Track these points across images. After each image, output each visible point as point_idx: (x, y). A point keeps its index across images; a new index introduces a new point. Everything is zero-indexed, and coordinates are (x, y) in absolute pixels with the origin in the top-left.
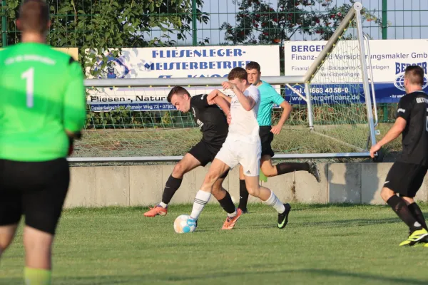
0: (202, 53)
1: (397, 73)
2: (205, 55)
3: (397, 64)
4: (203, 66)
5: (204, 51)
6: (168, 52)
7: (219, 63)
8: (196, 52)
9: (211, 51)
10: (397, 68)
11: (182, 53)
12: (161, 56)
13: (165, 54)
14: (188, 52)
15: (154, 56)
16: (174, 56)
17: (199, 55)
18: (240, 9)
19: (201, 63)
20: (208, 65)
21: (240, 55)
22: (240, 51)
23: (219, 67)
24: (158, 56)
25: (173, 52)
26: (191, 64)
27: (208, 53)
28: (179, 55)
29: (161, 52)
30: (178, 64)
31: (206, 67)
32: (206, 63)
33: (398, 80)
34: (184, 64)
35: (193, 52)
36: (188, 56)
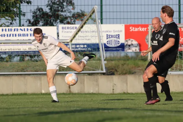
0: (23, 30)
1: (107, 39)
2: (24, 30)
3: (107, 35)
4: (24, 35)
5: (24, 29)
6: (9, 29)
7: (31, 34)
8: (21, 29)
9: (27, 29)
10: (107, 37)
11: (15, 29)
12: (6, 31)
13: (7, 30)
14: (17, 29)
15: (3, 31)
16: (11, 31)
17: (22, 30)
18: (33, 14)
19: (23, 34)
20: (26, 35)
23: (31, 36)
24: (4, 31)
25: (11, 29)
26: (19, 34)
27: (26, 30)
28: (13, 30)
29: (6, 29)
30: (13, 35)
31: (25, 36)
32: (25, 34)
33: (108, 42)
34: (15, 35)
35: (19, 29)
36: (17, 31)
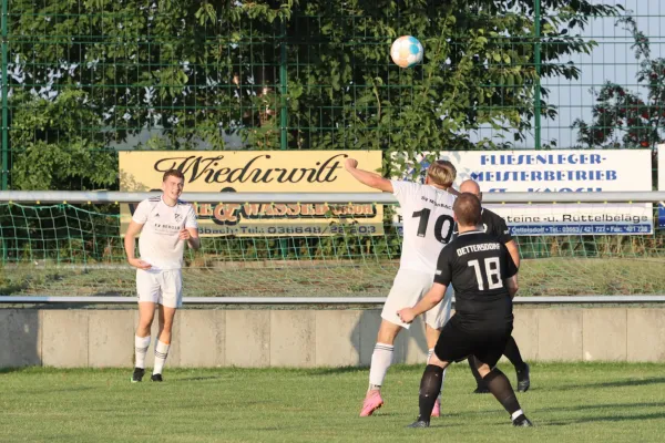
0: (547, 160)
2: (551, 162)
4: (549, 176)
5: (551, 157)
6: (502, 158)
7: (570, 174)
8: (539, 158)
9: (560, 157)
11: (521, 158)
12: (493, 162)
13: (498, 160)
14: (528, 157)
15: (483, 163)
16: (509, 162)
17: (544, 161)
18: (599, 100)
19: (546, 173)
20: (555, 175)
21: (599, 162)
22: (598, 156)
23: (570, 178)
24: (488, 163)
25: (509, 157)
26: (533, 173)
27: (555, 159)
28: (517, 161)
29: (493, 158)
30: (515, 174)
31: (553, 178)
32: (552, 173)
34: (523, 173)
35: (535, 157)
36: (529, 162)
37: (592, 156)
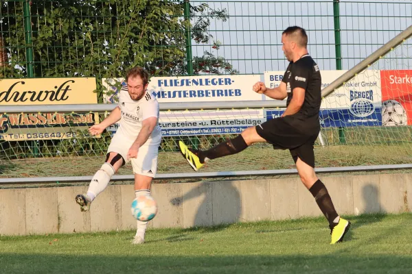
0: (199, 82)
1: (351, 100)
2: (201, 84)
3: (351, 92)
4: (201, 94)
5: (201, 80)
6: (171, 81)
7: (213, 91)
8: (194, 81)
9: (206, 80)
10: (351, 95)
11: (182, 81)
12: (166, 85)
13: (168, 83)
14: (187, 80)
15: (160, 85)
16: (176, 85)
17: (197, 84)
19: (199, 91)
20: (204, 93)
21: (230, 84)
22: (230, 80)
23: (214, 95)
24: (163, 85)
25: (175, 81)
26: (191, 92)
27: (204, 83)
28: (180, 84)
29: (165, 81)
30: (180, 92)
31: (203, 95)
32: (202, 91)
33: (353, 106)
34: (184, 92)
35: (191, 81)
36: (187, 85)
37: (226, 79)
